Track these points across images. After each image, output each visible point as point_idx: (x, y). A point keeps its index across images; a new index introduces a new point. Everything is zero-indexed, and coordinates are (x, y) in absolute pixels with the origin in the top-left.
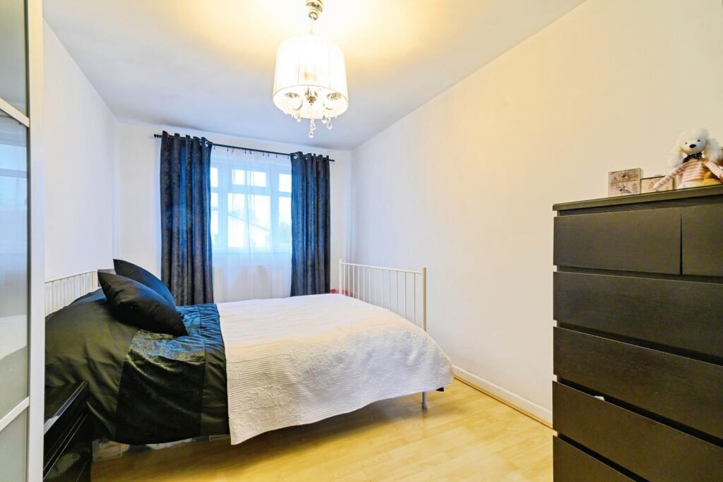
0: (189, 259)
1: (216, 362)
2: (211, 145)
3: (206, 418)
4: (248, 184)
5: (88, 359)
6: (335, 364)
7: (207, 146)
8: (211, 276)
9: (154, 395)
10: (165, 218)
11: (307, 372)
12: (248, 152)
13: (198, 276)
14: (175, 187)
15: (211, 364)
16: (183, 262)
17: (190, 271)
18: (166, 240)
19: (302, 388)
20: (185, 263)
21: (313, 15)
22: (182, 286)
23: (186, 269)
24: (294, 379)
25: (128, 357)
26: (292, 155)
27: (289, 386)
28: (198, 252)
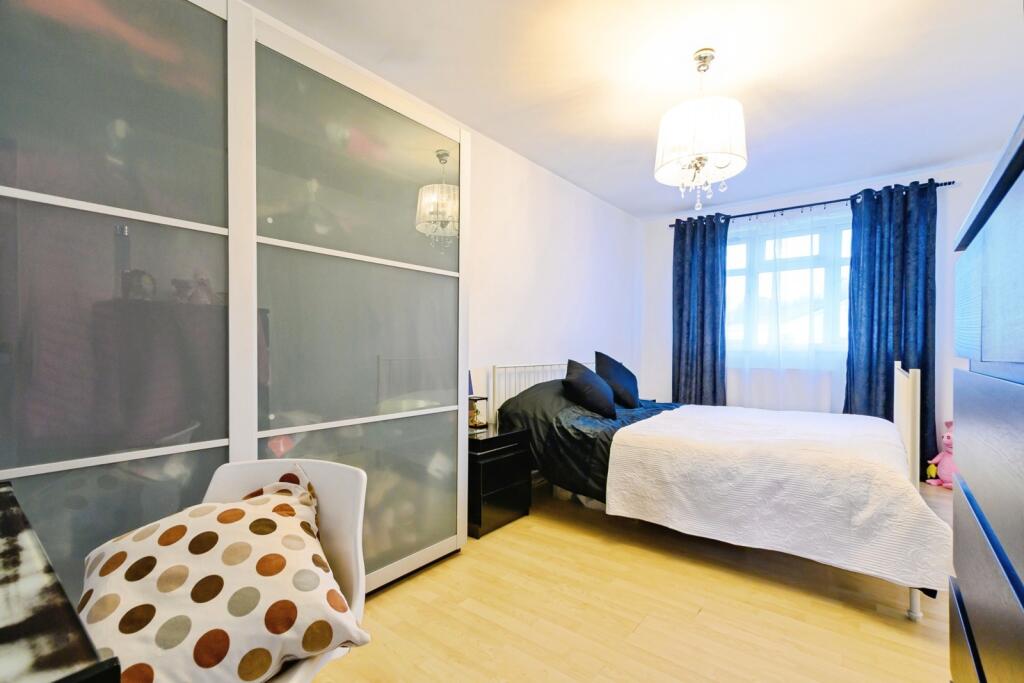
0: (699, 358)
1: (605, 439)
2: (728, 218)
3: (591, 482)
4: (778, 257)
5: (535, 415)
6: (722, 478)
7: (723, 221)
8: (723, 377)
9: (562, 450)
10: (676, 312)
11: (685, 476)
12: (778, 213)
13: (707, 378)
14: (686, 278)
15: (601, 440)
16: (692, 360)
17: (699, 371)
18: (677, 335)
19: (676, 490)
20: (695, 362)
21: (702, 68)
22: (691, 386)
23: (694, 369)
24: (669, 478)
25: (554, 420)
26: (853, 199)
27: (663, 483)
28: (708, 349)
